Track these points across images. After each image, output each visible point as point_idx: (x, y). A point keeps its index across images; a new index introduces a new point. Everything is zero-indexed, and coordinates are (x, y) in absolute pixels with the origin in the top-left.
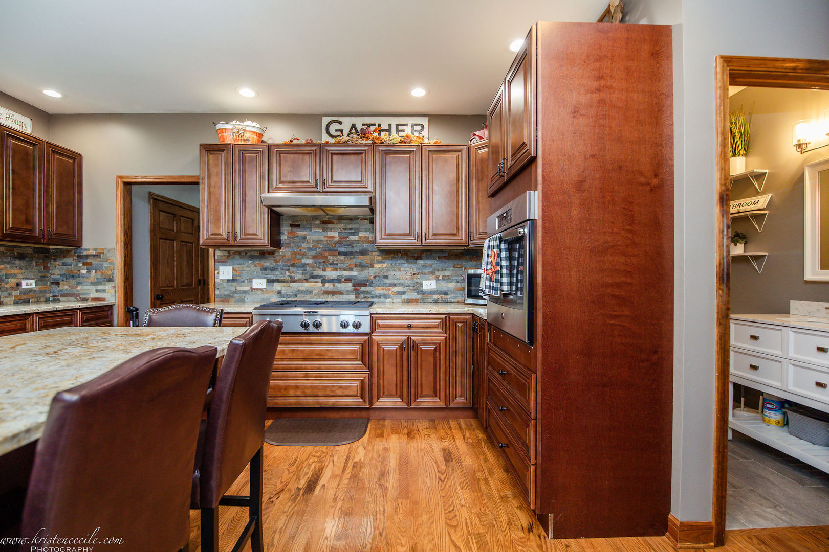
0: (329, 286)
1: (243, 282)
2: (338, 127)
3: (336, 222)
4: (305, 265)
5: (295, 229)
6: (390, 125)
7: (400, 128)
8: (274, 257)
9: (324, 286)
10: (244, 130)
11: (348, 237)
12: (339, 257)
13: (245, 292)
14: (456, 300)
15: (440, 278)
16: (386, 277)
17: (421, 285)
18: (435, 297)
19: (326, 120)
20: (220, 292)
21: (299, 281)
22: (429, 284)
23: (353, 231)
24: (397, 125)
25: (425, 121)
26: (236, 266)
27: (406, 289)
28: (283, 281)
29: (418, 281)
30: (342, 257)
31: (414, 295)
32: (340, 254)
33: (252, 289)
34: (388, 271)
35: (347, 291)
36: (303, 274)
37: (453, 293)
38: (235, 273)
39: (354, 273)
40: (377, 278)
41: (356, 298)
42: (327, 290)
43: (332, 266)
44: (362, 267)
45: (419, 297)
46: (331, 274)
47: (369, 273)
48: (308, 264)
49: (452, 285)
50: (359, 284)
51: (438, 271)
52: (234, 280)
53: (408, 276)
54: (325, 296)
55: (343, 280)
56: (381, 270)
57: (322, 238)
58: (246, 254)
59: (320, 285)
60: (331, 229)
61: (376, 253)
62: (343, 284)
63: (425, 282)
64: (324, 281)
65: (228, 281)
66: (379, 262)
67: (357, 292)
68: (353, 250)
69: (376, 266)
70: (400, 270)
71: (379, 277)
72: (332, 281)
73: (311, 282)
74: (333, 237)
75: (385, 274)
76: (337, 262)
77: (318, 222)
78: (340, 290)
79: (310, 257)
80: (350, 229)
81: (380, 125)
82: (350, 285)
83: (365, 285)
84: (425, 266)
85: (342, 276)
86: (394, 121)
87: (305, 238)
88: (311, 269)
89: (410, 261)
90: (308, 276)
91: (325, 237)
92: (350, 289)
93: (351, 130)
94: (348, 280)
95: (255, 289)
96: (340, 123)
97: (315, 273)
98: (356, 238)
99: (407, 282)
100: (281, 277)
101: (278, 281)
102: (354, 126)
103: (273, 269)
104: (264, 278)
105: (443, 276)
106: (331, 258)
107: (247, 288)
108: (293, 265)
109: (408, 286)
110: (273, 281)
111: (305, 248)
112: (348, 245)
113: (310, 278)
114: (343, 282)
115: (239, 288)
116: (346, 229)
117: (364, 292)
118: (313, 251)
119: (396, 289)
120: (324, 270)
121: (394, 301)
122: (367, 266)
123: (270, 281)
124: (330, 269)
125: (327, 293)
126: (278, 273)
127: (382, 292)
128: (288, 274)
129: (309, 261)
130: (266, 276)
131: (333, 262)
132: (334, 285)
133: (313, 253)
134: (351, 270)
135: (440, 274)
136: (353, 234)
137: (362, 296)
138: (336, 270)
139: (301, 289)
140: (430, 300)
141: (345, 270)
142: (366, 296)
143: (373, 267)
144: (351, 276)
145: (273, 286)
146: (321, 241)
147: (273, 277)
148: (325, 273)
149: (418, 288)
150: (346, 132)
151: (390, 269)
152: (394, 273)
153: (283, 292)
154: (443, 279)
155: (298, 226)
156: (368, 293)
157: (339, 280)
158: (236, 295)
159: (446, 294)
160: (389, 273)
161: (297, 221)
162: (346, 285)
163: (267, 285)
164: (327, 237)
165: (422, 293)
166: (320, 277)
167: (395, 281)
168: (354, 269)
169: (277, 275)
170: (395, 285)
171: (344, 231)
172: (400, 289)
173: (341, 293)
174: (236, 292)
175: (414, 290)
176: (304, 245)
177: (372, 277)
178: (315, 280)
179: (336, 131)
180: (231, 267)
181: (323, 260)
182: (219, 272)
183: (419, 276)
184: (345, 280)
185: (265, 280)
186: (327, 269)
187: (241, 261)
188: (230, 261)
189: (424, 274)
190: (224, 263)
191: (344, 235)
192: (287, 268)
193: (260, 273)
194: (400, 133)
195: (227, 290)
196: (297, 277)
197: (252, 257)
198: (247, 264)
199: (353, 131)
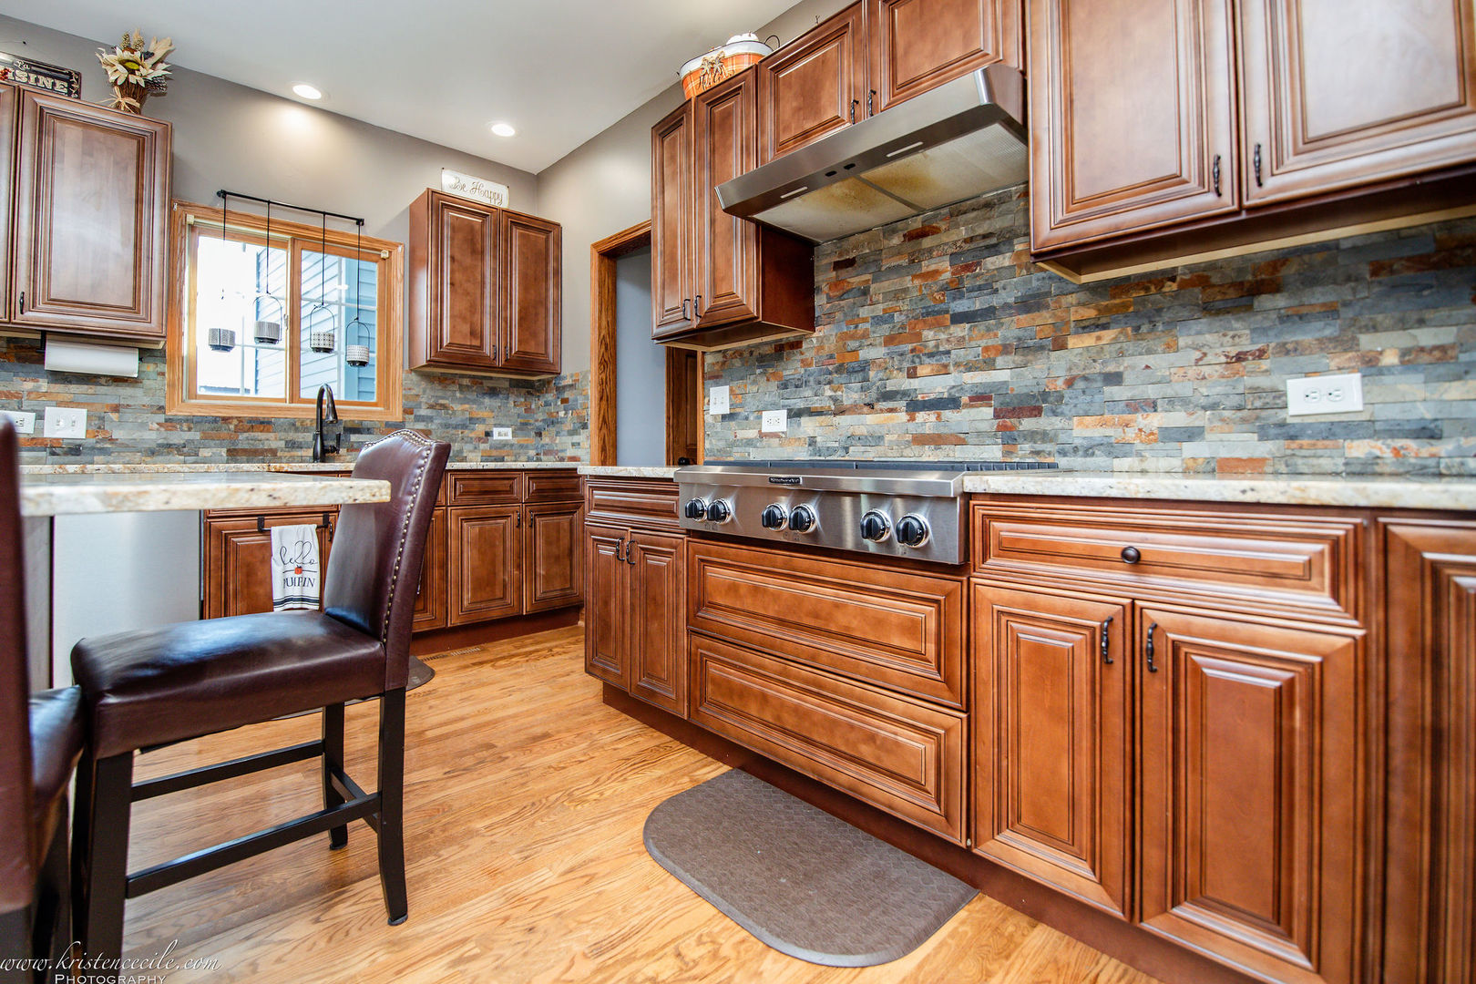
1: (747, 418)
3: (944, 225)
4: (864, 367)
5: (844, 273)
8: (802, 354)
9: (912, 419)
11: (979, 264)
12: (953, 329)
13: (750, 444)
16: (1115, 379)
17: (1279, 397)
18: (1360, 449)
20: (711, 442)
21: (853, 409)
23: (994, 241)
26: (735, 386)
27: (1201, 419)
28: (819, 413)
29: (1263, 382)
30: (961, 330)
31: (1245, 444)
32: (958, 319)
33: (762, 435)
34: (1122, 354)
35: (979, 433)
36: (863, 389)
38: (734, 401)
39: (1000, 375)
40: (1080, 385)
41: (1007, 453)
42: (921, 430)
43: (933, 361)
44: (1025, 349)
45: (1269, 448)
46: (931, 384)
47: (1048, 371)
48: (873, 361)
50: (1015, 411)
51: (1374, 328)
52: (731, 416)
53: (1213, 368)
54: (915, 450)
55: (965, 399)
56: (1096, 354)
57: (908, 280)
59: (903, 417)
60: (930, 250)
61: (1072, 300)
62: (964, 410)
63: (1295, 387)
64: (915, 406)
65: (724, 417)
66: (1085, 327)
67: (1009, 438)
68: (996, 301)
69: (1073, 341)
70: (1172, 347)
71: (1085, 378)
72: (937, 405)
73: (882, 411)
74: (936, 272)
75: (1111, 368)
76: (947, 347)
78: (955, 429)
79: (878, 340)
80: (985, 237)
82: (988, 412)
83: (1036, 412)
84: (1297, 318)
85: (961, 388)
87: (865, 292)
88: (881, 375)
89: (1221, 304)
90: (873, 394)
91: (915, 274)
92: (984, 426)
94: (980, 398)
95: (766, 436)
97: (891, 385)
99: (1208, 391)
100: (816, 403)
101: (809, 412)
103: (800, 384)
104: (783, 407)
105: (1404, 353)
106: (931, 336)
107: (752, 434)
108: (840, 369)
109: (1213, 407)
110: (799, 413)
111: (865, 320)
112: (980, 288)
113: (878, 400)
114: (966, 406)
115: (741, 436)
116: (973, 239)
117: (1032, 436)
118: (885, 322)
119: (1154, 421)
120: (912, 374)
121: (1148, 465)
122: (1042, 348)
123: (794, 414)
124: (928, 370)
125: (920, 440)
126: (808, 393)
127: (1097, 433)
128: (829, 393)
129: (877, 353)
130: (787, 402)
131: (937, 346)
132: (939, 417)
133: (885, 329)
134: (989, 364)
135: (1388, 347)
136: (995, 250)
137: (1027, 447)
138: (944, 370)
139: (858, 431)
140: (1326, 464)
141: (970, 367)
142: (1039, 447)
143: (1061, 347)
144: (990, 384)
145: (799, 425)
146: (905, 290)
147: (801, 404)
148: (915, 383)
149: (1261, 411)
151: (1131, 348)
152: (1147, 360)
153: (818, 439)
154: (1405, 366)
155: (852, 263)
156: (1044, 436)
157: (952, 403)
158: (735, 449)
159: (1426, 432)
160: (1127, 361)
161: (848, 250)
162: (973, 412)
163: (788, 425)
164: (923, 274)
165: (1290, 433)
166: (905, 394)
167: (1151, 392)
168: (1000, 361)
169: (808, 396)
170: (1152, 406)
171: (966, 247)
172: (1178, 418)
173: (959, 440)
174: (735, 443)
175: (1243, 420)
176: (865, 312)
177: (1060, 384)
178: (890, 405)
180: (729, 390)
181: (910, 347)
182: (710, 401)
183: (1265, 363)
184: (972, 399)
185: (785, 412)
186: (921, 371)
187: (743, 370)
188: (727, 373)
189: (1300, 350)
190: (717, 379)
191: (969, 260)
192: (828, 377)
193: (775, 396)
195: (722, 439)
196: (849, 399)
197: (761, 360)
198: (752, 378)
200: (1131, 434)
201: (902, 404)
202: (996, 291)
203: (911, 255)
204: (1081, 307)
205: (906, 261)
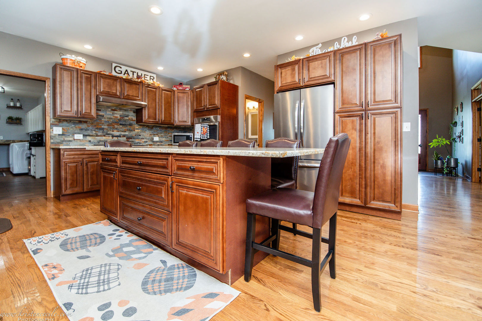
0: (115, 139)
1: (69, 135)
3: (118, 110)
4: (103, 129)
5: (98, 112)
6: (142, 74)
7: (146, 76)
8: (87, 124)
9: (113, 138)
11: (124, 118)
12: (120, 126)
13: (70, 141)
14: (165, 145)
15: (160, 136)
16: (140, 135)
17: (153, 139)
18: (158, 143)
19: (114, 65)
20: (54, 140)
21: (101, 136)
22: (156, 139)
23: (126, 115)
24: (145, 75)
25: (155, 76)
26: (64, 127)
27: (148, 140)
28: (92, 136)
29: (153, 137)
30: (121, 126)
32: (121, 124)
33: (74, 139)
36: (103, 133)
37: (164, 142)
38: (63, 131)
39: (127, 133)
40: (136, 136)
43: (117, 130)
44: (130, 131)
45: (152, 143)
46: (116, 133)
47: (133, 133)
48: (105, 128)
49: (164, 139)
50: (128, 138)
51: (159, 133)
52: (63, 135)
53: (148, 135)
55: (122, 136)
56: (138, 132)
57: (112, 117)
58: (70, 121)
59: (111, 138)
61: (136, 125)
62: (122, 138)
63: (155, 138)
64: (113, 136)
65: (59, 135)
68: (126, 123)
69: (136, 130)
70: (145, 133)
71: (137, 135)
72: (117, 136)
73: (107, 137)
74: (117, 117)
75: (140, 134)
76: (119, 128)
77: (110, 110)
79: (106, 125)
80: (125, 114)
81: (138, 73)
82: (125, 138)
83: (131, 138)
84: (155, 132)
85: (121, 134)
86: (144, 73)
87: (103, 116)
88: (106, 131)
89: (149, 129)
90: (105, 134)
91: (113, 116)
93: (126, 71)
94: (124, 136)
95: (76, 139)
96: (121, 68)
97: (108, 133)
98: (127, 118)
99: (148, 138)
100: (91, 134)
101: (89, 135)
102: (127, 70)
103: (86, 130)
104: (82, 134)
106: (116, 126)
107: (71, 139)
108: (97, 128)
109: (149, 139)
110: (86, 136)
111: (103, 121)
112: (124, 121)
114: (122, 137)
115: (66, 139)
116: (123, 114)
118: (107, 122)
119: (144, 140)
120: (113, 131)
122: (132, 131)
123: (84, 136)
124: (116, 131)
126: (89, 132)
127: (138, 141)
128: (94, 132)
129: (106, 127)
130: (83, 133)
131: (117, 128)
132: (118, 138)
134: (125, 132)
136: (126, 116)
138: (119, 131)
139: (102, 140)
140: (156, 145)
141: (122, 132)
143: (134, 131)
144: (125, 134)
145: (86, 138)
146: (112, 118)
147: (87, 134)
148: (113, 133)
149: (152, 140)
150: (123, 73)
151: (141, 132)
152: (143, 134)
153: (91, 141)
154: (161, 137)
155: (100, 110)
156: (133, 142)
157: (120, 136)
158: (64, 142)
159: (162, 142)
161: (99, 108)
162: (123, 138)
163: (83, 138)
164: (114, 117)
165: (154, 142)
166: (111, 134)
167: (144, 137)
168: (127, 131)
170: (143, 139)
174: (64, 141)
176: (103, 120)
177: (134, 135)
178: (109, 136)
179: (119, 71)
180: (61, 128)
181: (112, 127)
182: (53, 130)
183: (152, 135)
184: (123, 136)
185: (82, 135)
186: (114, 131)
187: (68, 125)
188: (61, 124)
189: (154, 135)
190: (56, 125)
191: (122, 117)
192: (94, 129)
193: (79, 131)
194: (145, 78)
195: (58, 140)
196: (99, 134)
197: (74, 123)
198: (71, 127)
199: (127, 73)
200: (142, 142)
201: (111, 136)
202: (126, 122)
203: (113, 113)
204: (137, 126)
205: (111, 113)
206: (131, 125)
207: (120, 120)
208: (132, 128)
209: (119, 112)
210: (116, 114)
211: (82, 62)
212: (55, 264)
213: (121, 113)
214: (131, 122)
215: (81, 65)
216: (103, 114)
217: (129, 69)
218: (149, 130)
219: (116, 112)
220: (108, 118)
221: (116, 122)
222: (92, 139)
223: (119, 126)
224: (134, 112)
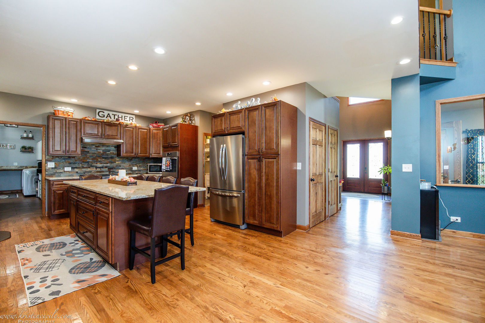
1: (60, 168)
2: (103, 114)
4: (88, 162)
5: (84, 149)
6: (122, 116)
7: (125, 117)
9: (96, 169)
10: (69, 112)
13: (61, 173)
15: (138, 166)
16: (120, 166)
18: (137, 172)
19: (98, 111)
20: (48, 173)
21: (86, 168)
22: (135, 168)
24: (125, 116)
25: (134, 117)
26: (56, 162)
28: (79, 168)
29: (131, 167)
30: (104, 159)
32: (103, 158)
33: (64, 171)
34: (121, 164)
35: (106, 171)
36: (88, 165)
37: (142, 171)
38: (56, 165)
39: (108, 165)
42: (98, 171)
44: (111, 163)
45: (131, 172)
46: (99, 165)
47: (114, 165)
49: (142, 168)
50: (110, 169)
51: (138, 164)
52: (55, 168)
53: (128, 166)
54: (97, 173)
55: (104, 167)
56: (118, 164)
57: (96, 152)
58: (61, 157)
59: (95, 169)
63: (133, 168)
65: (52, 168)
66: (118, 161)
67: (110, 172)
68: (108, 157)
69: (116, 162)
70: (125, 164)
71: (118, 166)
72: (100, 168)
73: (91, 168)
74: (100, 152)
77: (94, 146)
78: (103, 170)
79: (90, 159)
81: (118, 115)
82: (107, 169)
83: (113, 169)
84: (133, 163)
85: (104, 166)
86: (124, 115)
87: (89, 152)
88: (91, 163)
90: (90, 166)
91: (97, 152)
93: (108, 115)
94: (106, 167)
95: (66, 171)
96: (104, 112)
97: (93, 165)
98: (109, 153)
100: (78, 166)
101: (77, 168)
102: (109, 114)
103: (74, 163)
104: (70, 167)
106: (99, 160)
107: (61, 171)
108: (83, 162)
109: (128, 169)
110: (74, 168)
111: (89, 156)
112: (106, 155)
115: (58, 171)
117: (112, 171)
120: (97, 164)
124: (99, 163)
125: (98, 172)
126: (76, 165)
128: (81, 165)
129: (91, 161)
132: (100, 169)
133: (92, 158)
134: (107, 164)
136: (108, 151)
137: (112, 172)
138: (101, 164)
139: (87, 171)
140: (135, 173)
141: (105, 164)
143: (115, 162)
144: (107, 166)
145: (74, 170)
146: (95, 153)
148: (97, 165)
149: (131, 169)
150: (106, 116)
152: (123, 165)
153: (79, 172)
154: (139, 167)
155: (86, 147)
156: (114, 171)
157: (102, 167)
158: (56, 174)
159: (140, 171)
161: (85, 146)
162: (105, 169)
163: (72, 170)
164: (98, 152)
165: (133, 171)
166: (95, 166)
167: (123, 167)
168: (109, 163)
169: (77, 165)
173: (103, 172)
174: (56, 172)
178: (93, 167)
179: (102, 115)
180: (54, 163)
181: (96, 160)
182: (47, 165)
183: (132, 166)
185: (71, 168)
187: (59, 160)
188: (53, 160)
189: (133, 165)
190: (50, 161)
191: (105, 152)
192: (81, 163)
193: (68, 165)
194: (125, 119)
195: (52, 172)
196: (85, 166)
197: (64, 159)
198: (62, 162)
199: (109, 116)
201: (95, 167)
203: (96, 149)
204: (117, 159)
205: (95, 149)
206: (112, 158)
207: (103, 154)
208: (113, 160)
209: (102, 148)
210: (99, 149)
211: (70, 111)
212: (28, 258)
213: (104, 148)
214: (113, 155)
215: (69, 114)
216: (88, 150)
217: (111, 113)
218: (128, 161)
219: (99, 148)
220: (92, 153)
221: (99, 156)
222: (79, 171)
223: (101, 159)
224: (115, 148)
